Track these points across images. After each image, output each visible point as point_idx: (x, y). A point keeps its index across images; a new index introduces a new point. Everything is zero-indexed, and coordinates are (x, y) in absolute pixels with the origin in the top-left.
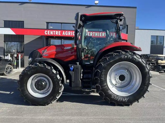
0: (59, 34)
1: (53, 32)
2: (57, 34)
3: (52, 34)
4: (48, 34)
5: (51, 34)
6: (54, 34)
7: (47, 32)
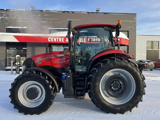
0: (63, 41)
1: (57, 39)
2: (61, 41)
3: (56, 41)
4: (52, 41)
5: (54, 41)
6: (58, 41)
7: (50, 39)
